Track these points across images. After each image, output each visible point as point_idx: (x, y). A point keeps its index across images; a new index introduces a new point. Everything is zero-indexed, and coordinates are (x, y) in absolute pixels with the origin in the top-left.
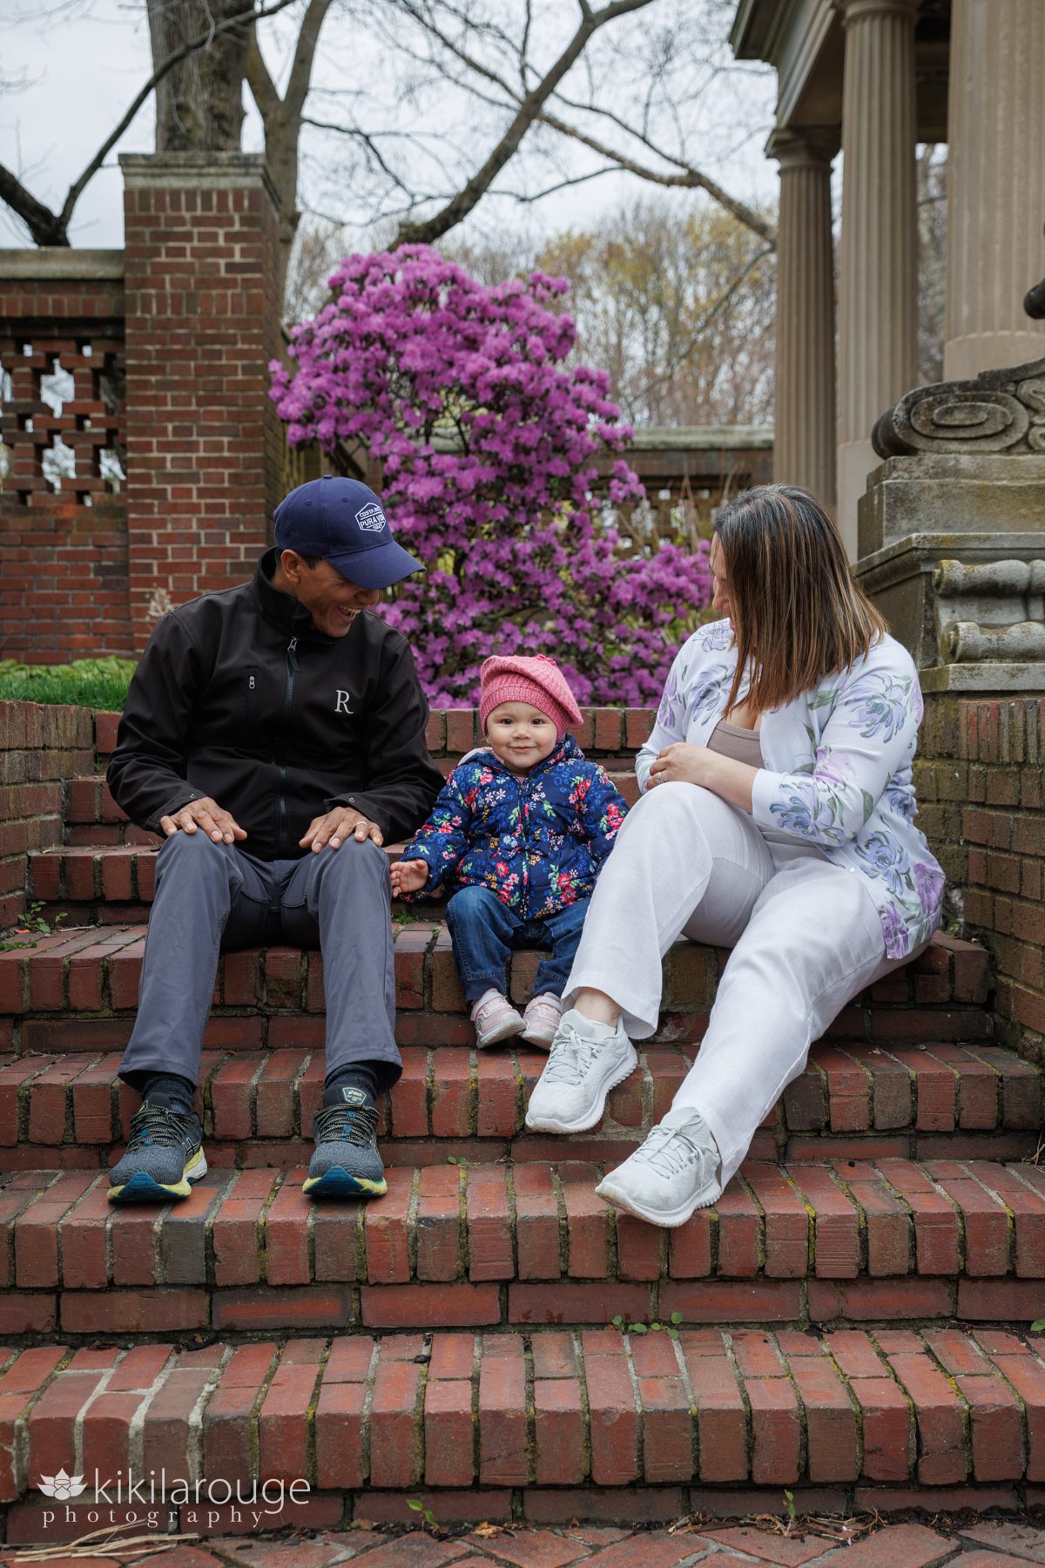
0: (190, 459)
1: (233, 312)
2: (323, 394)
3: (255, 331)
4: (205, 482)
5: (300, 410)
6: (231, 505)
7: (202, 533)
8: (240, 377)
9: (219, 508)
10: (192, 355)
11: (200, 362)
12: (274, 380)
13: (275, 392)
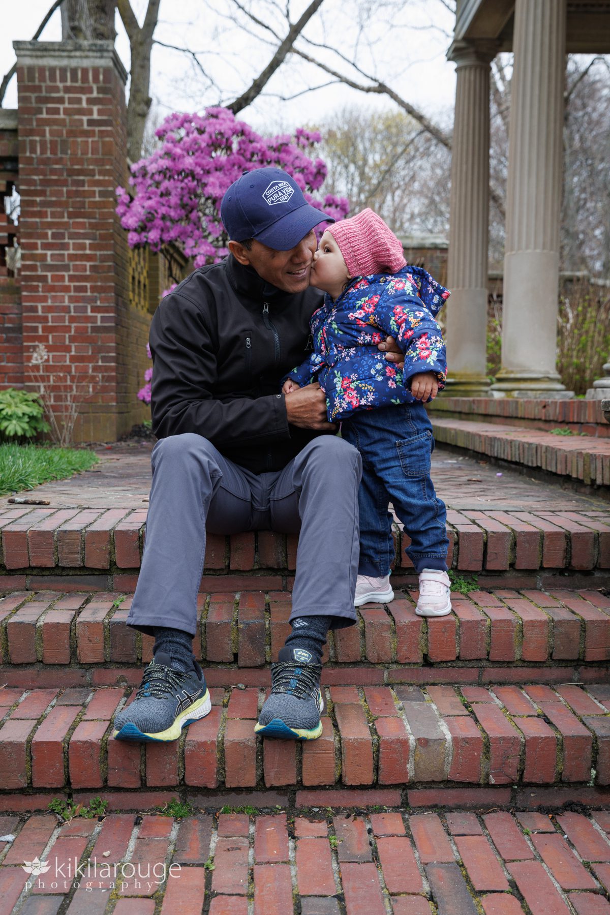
0: (63, 255)
1: (92, 154)
2: (153, 212)
3: (108, 167)
4: (74, 271)
5: (136, 222)
6: (92, 287)
7: (72, 305)
8: (97, 199)
9: (83, 289)
10: (64, 183)
11: (70, 188)
12: (119, 201)
13: (120, 209)
